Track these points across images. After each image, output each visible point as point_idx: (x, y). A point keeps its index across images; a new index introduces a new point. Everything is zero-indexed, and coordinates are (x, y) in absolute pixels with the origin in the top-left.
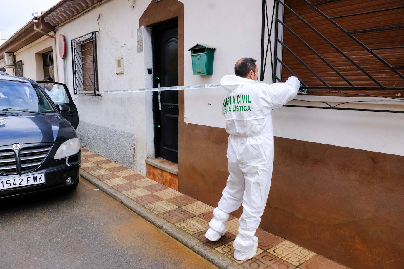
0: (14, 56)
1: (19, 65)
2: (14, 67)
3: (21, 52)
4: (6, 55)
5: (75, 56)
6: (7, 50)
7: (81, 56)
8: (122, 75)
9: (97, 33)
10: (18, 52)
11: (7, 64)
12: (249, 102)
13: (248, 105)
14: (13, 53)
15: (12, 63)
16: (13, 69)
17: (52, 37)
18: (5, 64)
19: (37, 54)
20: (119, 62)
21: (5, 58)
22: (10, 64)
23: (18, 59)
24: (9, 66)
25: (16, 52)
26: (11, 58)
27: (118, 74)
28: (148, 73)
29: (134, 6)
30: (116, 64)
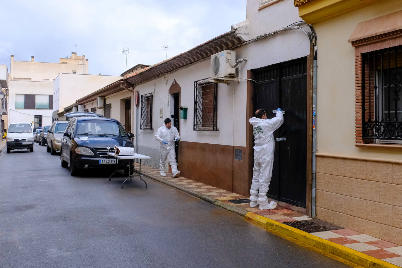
0: (105, 100)
1: (108, 107)
2: (104, 108)
3: (111, 97)
4: (98, 98)
6: (100, 95)
9: (153, 93)
10: (108, 96)
11: (99, 106)
12: (262, 129)
13: (261, 130)
14: (104, 97)
15: (103, 105)
16: (102, 109)
17: (131, 91)
18: (97, 106)
19: (122, 100)
20: (161, 111)
21: (97, 100)
22: (102, 106)
23: (107, 103)
24: (100, 108)
25: (106, 97)
26: (102, 101)
27: (161, 117)
28: (172, 117)
29: (167, 84)
30: (159, 112)
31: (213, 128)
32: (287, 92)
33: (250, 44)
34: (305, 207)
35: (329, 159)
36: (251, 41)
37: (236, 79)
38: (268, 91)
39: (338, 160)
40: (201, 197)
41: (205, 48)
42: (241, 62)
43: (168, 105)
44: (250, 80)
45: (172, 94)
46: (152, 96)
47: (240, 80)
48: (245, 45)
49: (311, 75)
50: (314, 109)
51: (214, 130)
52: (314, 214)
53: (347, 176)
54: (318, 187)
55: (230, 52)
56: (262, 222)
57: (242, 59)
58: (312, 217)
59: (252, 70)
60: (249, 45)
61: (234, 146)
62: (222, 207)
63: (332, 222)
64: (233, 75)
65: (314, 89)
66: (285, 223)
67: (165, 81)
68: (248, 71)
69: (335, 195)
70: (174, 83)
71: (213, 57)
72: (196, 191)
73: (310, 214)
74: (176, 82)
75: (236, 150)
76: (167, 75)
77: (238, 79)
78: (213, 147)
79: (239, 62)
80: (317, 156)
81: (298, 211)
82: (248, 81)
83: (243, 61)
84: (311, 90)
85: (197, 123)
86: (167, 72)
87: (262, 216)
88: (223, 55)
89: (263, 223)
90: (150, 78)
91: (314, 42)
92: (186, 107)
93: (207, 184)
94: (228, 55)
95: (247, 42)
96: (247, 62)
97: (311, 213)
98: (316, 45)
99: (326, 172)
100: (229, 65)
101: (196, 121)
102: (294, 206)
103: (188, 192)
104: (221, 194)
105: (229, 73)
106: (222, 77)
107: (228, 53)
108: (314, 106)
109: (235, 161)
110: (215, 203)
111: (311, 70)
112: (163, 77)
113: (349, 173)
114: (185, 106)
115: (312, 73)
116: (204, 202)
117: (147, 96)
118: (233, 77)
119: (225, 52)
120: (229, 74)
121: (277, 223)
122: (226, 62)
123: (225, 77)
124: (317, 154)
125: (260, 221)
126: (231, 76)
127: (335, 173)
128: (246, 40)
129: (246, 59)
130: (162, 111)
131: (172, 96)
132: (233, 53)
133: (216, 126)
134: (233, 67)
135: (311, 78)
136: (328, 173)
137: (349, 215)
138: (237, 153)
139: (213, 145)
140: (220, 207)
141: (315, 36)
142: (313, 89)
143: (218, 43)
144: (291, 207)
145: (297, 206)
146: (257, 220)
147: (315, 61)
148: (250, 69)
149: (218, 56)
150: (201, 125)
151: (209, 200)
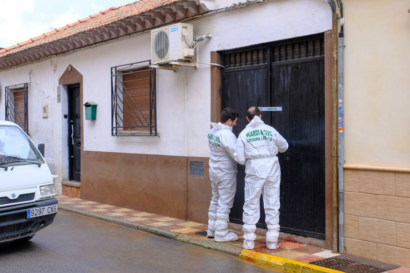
5: (8, 100)
7: (13, 102)
8: (47, 119)
9: (28, 84)
20: (44, 108)
27: (44, 118)
28: (65, 118)
29: (55, 70)
30: (42, 111)
31: (149, 132)
32: (284, 82)
33: (217, 16)
34: (324, 238)
35: (368, 173)
36: (220, 11)
37: (192, 65)
38: (248, 80)
39: (385, 174)
40: (148, 229)
41: (134, 19)
42: (202, 40)
43: (59, 101)
44: (217, 66)
45: (64, 85)
46: (27, 88)
47: (197, 65)
48: (210, 15)
49: (334, 58)
50: (340, 105)
51: (151, 134)
52: (343, 248)
53: (400, 195)
54: (346, 211)
55: (186, 26)
56: (274, 263)
57: (204, 36)
58: (338, 252)
59: (219, 52)
60: (214, 16)
61: (187, 157)
62: (193, 244)
63: (375, 258)
64: (191, 58)
65: (339, 77)
66: (313, 263)
67: (53, 66)
68: (212, 53)
69: (379, 221)
70: (70, 69)
71: (156, 33)
72: (133, 222)
73: (336, 248)
74: (72, 67)
75: (191, 162)
76: (55, 58)
77: (196, 64)
78: (147, 158)
79: (199, 40)
80: (344, 169)
81: (310, 244)
82: (212, 67)
83: (205, 38)
84: (335, 79)
85: (118, 126)
86: (57, 54)
87: (269, 254)
88: (176, 29)
89: (277, 265)
90: (21, 62)
91: (338, 11)
92: (95, 103)
93: (138, 210)
94: (184, 30)
95: (214, 12)
96: (211, 40)
97: (336, 246)
98: (342, 17)
99: (362, 190)
100: (185, 44)
101: (117, 123)
102: (300, 237)
103: (122, 224)
104: (175, 225)
105: (186, 55)
106: (176, 61)
107: (183, 27)
108: (340, 101)
109: (190, 177)
110: (178, 238)
111: (334, 51)
112: (48, 61)
113: (405, 192)
114: (93, 102)
115: (335, 56)
116: (157, 237)
117: (16, 87)
118: (189, 62)
119: (179, 25)
120: (186, 57)
121: (302, 264)
122: (182, 40)
123: (180, 60)
124: (346, 166)
125: (270, 261)
126: (188, 60)
127: (378, 192)
128: (210, 9)
129: (210, 35)
130: (46, 109)
131: (64, 88)
132: (190, 27)
133: (156, 130)
134: (190, 47)
135: (335, 62)
136: (367, 192)
137: (407, 248)
138: (193, 167)
139: (147, 156)
140: (189, 243)
141: (340, 5)
142: (337, 78)
143: (162, 13)
144: (295, 238)
145: (305, 236)
146: (265, 261)
147: (340, 39)
148: (216, 51)
149: (165, 31)
150: (122, 128)
151: (165, 233)
